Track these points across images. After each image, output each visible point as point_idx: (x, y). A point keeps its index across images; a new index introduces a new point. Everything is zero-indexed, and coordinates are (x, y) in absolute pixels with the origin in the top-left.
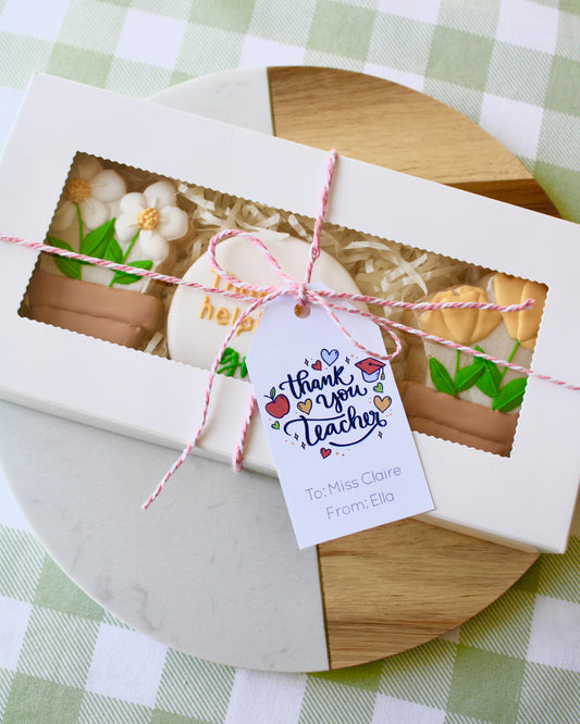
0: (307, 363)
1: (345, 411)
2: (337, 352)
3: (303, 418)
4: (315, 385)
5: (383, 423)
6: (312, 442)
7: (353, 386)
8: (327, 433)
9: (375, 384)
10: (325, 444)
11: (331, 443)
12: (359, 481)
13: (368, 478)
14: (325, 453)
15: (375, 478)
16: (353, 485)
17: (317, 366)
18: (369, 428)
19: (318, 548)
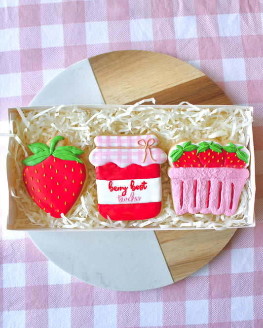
19: (158, 241)
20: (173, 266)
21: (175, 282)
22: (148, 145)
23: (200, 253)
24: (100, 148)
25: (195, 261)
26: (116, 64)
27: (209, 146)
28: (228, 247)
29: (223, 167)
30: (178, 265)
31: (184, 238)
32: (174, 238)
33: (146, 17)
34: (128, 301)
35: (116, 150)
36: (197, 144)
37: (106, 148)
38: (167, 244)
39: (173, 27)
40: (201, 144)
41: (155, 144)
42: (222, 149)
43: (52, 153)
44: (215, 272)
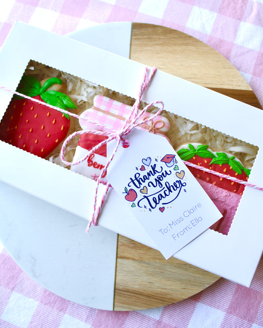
0: (137, 169)
1: (164, 185)
2: (150, 158)
3: (145, 197)
4: (145, 178)
5: (184, 184)
6: (154, 206)
7: (163, 171)
8: (159, 199)
9: (174, 167)
10: (160, 205)
11: (163, 204)
12: (183, 217)
13: (187, 214)
14: (162, 209)
15: (190, 213)
16: (180, 220)
17: (143, 169)
18: (179, 189)
19: (117, 254)
20: (121, 290)
21: (115, 310)
22: (154, 127)
23: (159, 290)
24: (98, 109)
25: (149, 296)
26: (159, 39)
27: (228, 161)
28: (196, 298)
29: (235, 192)
30: (128, 292)
31: (148, 264)
32: (137, 258)
33: (212, 10)
34: (52, 305)
35: (114, 119)
36: (215, 153)
37: (104, 112)
38: (126, 261)
39: (236, 30)
40: (220, 154)
41: (164, 130)
42: (243, 171)
43: (41, 94)
44: (166, 320)
